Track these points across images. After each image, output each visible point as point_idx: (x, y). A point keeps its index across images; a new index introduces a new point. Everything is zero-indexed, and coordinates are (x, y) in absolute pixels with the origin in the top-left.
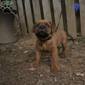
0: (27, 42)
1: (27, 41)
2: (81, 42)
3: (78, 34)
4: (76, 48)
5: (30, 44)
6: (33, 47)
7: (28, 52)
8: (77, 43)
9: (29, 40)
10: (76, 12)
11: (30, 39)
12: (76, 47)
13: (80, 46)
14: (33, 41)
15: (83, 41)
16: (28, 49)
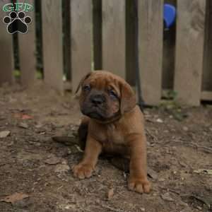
0: (12, 100)
1: (13, 97)
2: (171, 117)
3: (165, 93)
4: (155, 135)
5: (21, 109)
6: (27, 120)
7: (9, 135)
8: (159, 120)
9: (17, 95)
10: (167, 29)
11: (21, 91)
12: (157, 132)
13: (167, 131)
14: (31, 99)
15: (178, 116)
16: (13, 126)
